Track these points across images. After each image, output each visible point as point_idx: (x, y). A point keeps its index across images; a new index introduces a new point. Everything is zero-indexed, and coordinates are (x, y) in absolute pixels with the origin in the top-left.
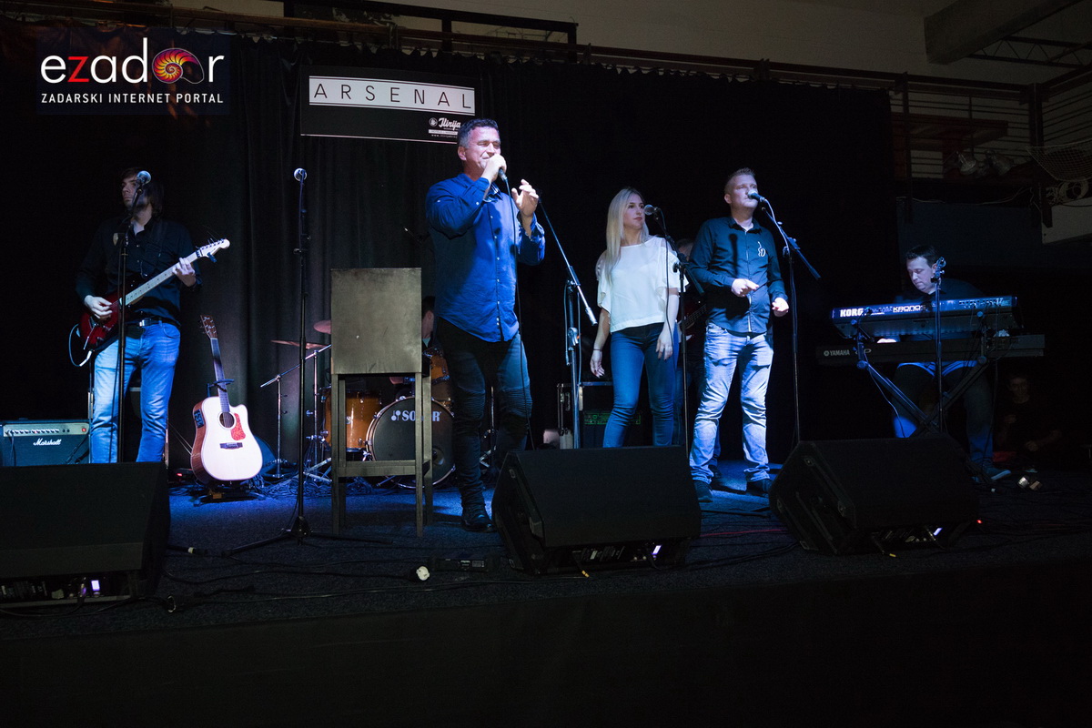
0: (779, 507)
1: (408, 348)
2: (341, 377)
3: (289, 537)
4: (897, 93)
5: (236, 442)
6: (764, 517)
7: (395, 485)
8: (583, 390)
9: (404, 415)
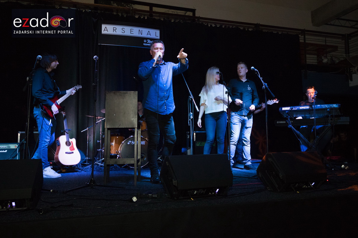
0: (260, 175)
1: (132, 119)
2: (108, 129)
3: (88, 186)
4: (302, 35)
5: (71, 151)
6: (256, 179)
7: (128, 167)
8: (196, 134)
9: (132, 142)
